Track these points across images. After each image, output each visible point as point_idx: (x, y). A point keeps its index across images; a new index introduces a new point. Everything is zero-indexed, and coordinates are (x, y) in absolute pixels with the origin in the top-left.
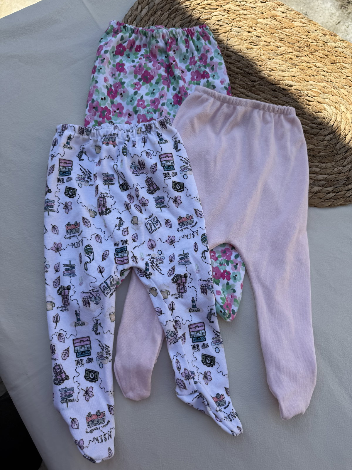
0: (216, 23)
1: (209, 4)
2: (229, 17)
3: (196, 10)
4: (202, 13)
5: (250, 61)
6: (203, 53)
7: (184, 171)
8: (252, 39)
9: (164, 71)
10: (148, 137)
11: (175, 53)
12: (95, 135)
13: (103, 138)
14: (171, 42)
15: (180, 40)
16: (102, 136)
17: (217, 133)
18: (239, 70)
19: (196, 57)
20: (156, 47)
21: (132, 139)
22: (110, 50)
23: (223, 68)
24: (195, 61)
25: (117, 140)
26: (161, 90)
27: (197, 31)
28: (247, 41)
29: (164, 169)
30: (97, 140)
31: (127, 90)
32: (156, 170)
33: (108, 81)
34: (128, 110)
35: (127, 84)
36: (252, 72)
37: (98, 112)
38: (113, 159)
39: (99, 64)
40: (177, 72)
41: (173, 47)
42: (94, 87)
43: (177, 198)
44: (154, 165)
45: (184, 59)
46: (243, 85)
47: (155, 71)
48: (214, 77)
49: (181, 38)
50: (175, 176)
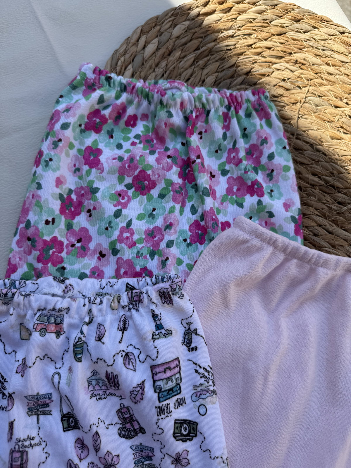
0: (280, 84)
1: (269, 48)
2: (303, 76)
3: (245, 55)
4: (256, 62)
5: (337, 164)
6: (255, 143)
7: (201, 397)
8: (341, 120)
9: (178, 173)
10: (131, 317)
11: (201, 138)
12: (22, 306)
13: (38, 315)
14: (197, 117)
15: (213, 114)
16: (36, 310)
17: (272, 311)
18: (316, 179)
19: (241, 151)
20: (166, 124)
21: (99, 319)
22: (75, 123)
23: (291, 176)
24: (238, 158)
25: (67, 321)
26: (167, 212)
27: (248, 101)
28: (333, 125)
29: (159, 397)
30: (25, 315)
31: (100, 205)
32: (142, 399)
33: (65, 184)
34: (99, 245)
35: (103, 192)
36: (340, 185)
37: (36, 250)
38: (52, 361)
39: (48, 149)
40: (203, 180)
41: (198, 126)
42: (33, 195)
43: (180, 455)
44: (138, 389)
45: (217, 151)
46: (323, 209)
47: (161, 174)
48: (273, 193)
49: (217, 110)
50: (181, 407)
